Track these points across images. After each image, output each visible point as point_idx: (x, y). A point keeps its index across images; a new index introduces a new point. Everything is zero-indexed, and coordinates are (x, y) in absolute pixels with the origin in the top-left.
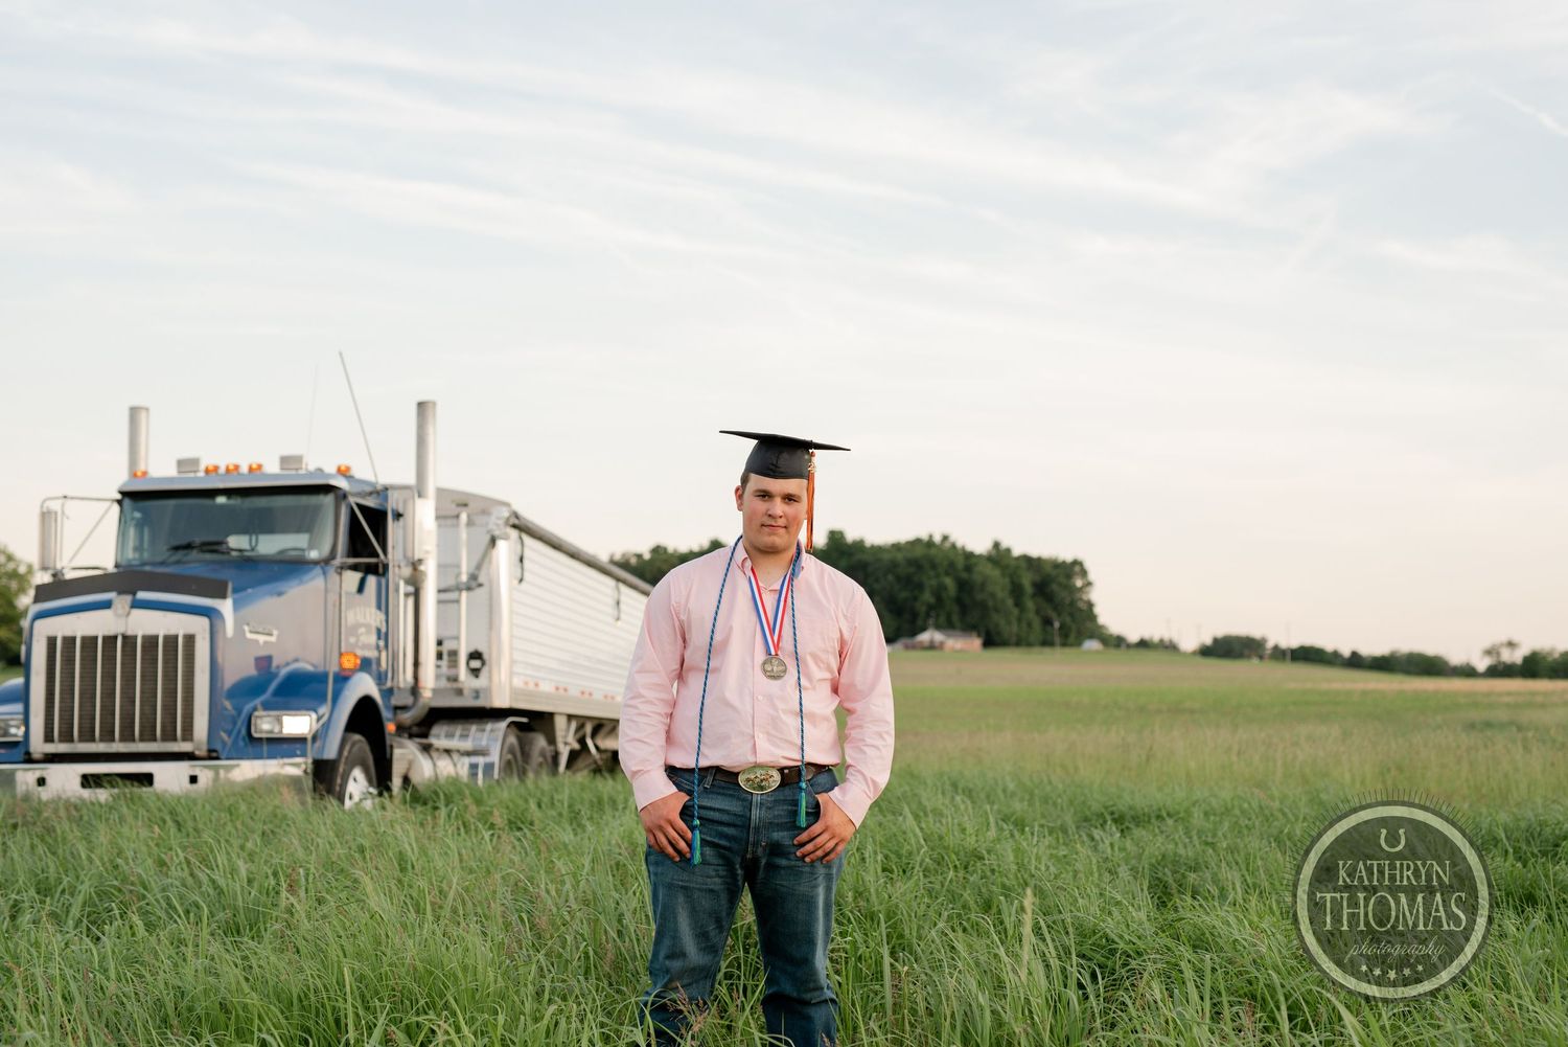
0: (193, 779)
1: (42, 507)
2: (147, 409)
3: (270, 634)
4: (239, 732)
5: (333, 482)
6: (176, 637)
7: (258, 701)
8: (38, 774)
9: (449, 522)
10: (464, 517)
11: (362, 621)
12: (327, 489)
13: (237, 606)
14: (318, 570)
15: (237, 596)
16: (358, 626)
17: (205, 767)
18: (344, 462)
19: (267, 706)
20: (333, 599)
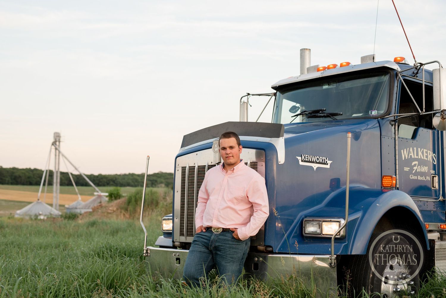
3: (324, 163)
11: (413, 156)
14: (376, 123)
20: (388, 142)
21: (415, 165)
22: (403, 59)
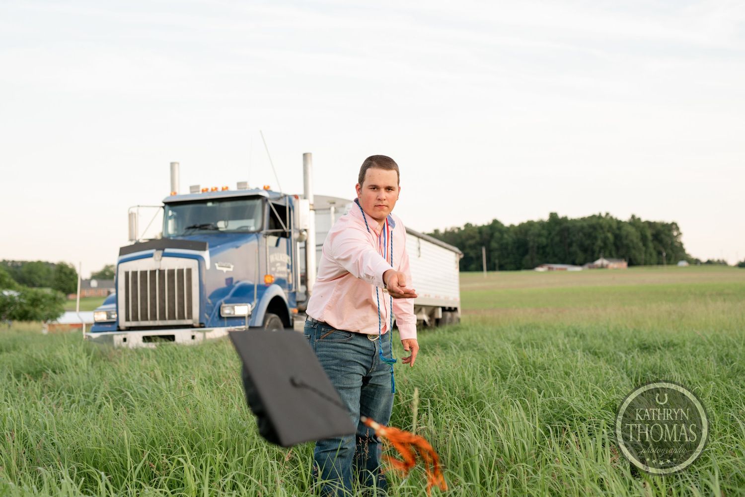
0: (193, 337)
1: (129, 211)
2: (178, 163)
3: (229, 267)
4: (215, 314)
5: (261, 194)
6: (183, 270)
7: (222, 300)
8: (123, 336)
9: (326, 212)
10: (333, 209)
11: (277, 259)
12: (257, 197)
13: (211, 254)
14: (254, 236)
15: (212, 249)
16: (276, 262)
17: (198, 331)
18: (267, 184)
19: (227, 302)
20: (262, 250)
21: (278, 266)
22: (269, 187)
